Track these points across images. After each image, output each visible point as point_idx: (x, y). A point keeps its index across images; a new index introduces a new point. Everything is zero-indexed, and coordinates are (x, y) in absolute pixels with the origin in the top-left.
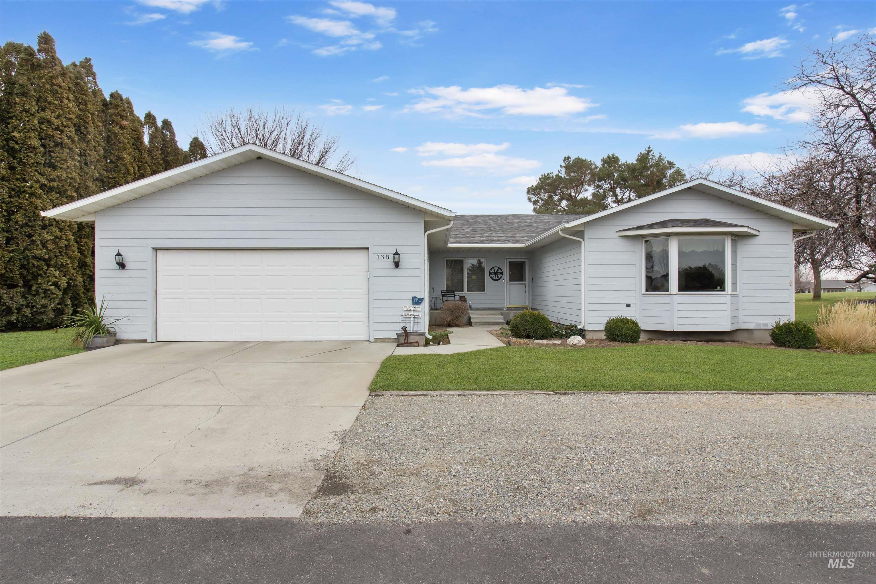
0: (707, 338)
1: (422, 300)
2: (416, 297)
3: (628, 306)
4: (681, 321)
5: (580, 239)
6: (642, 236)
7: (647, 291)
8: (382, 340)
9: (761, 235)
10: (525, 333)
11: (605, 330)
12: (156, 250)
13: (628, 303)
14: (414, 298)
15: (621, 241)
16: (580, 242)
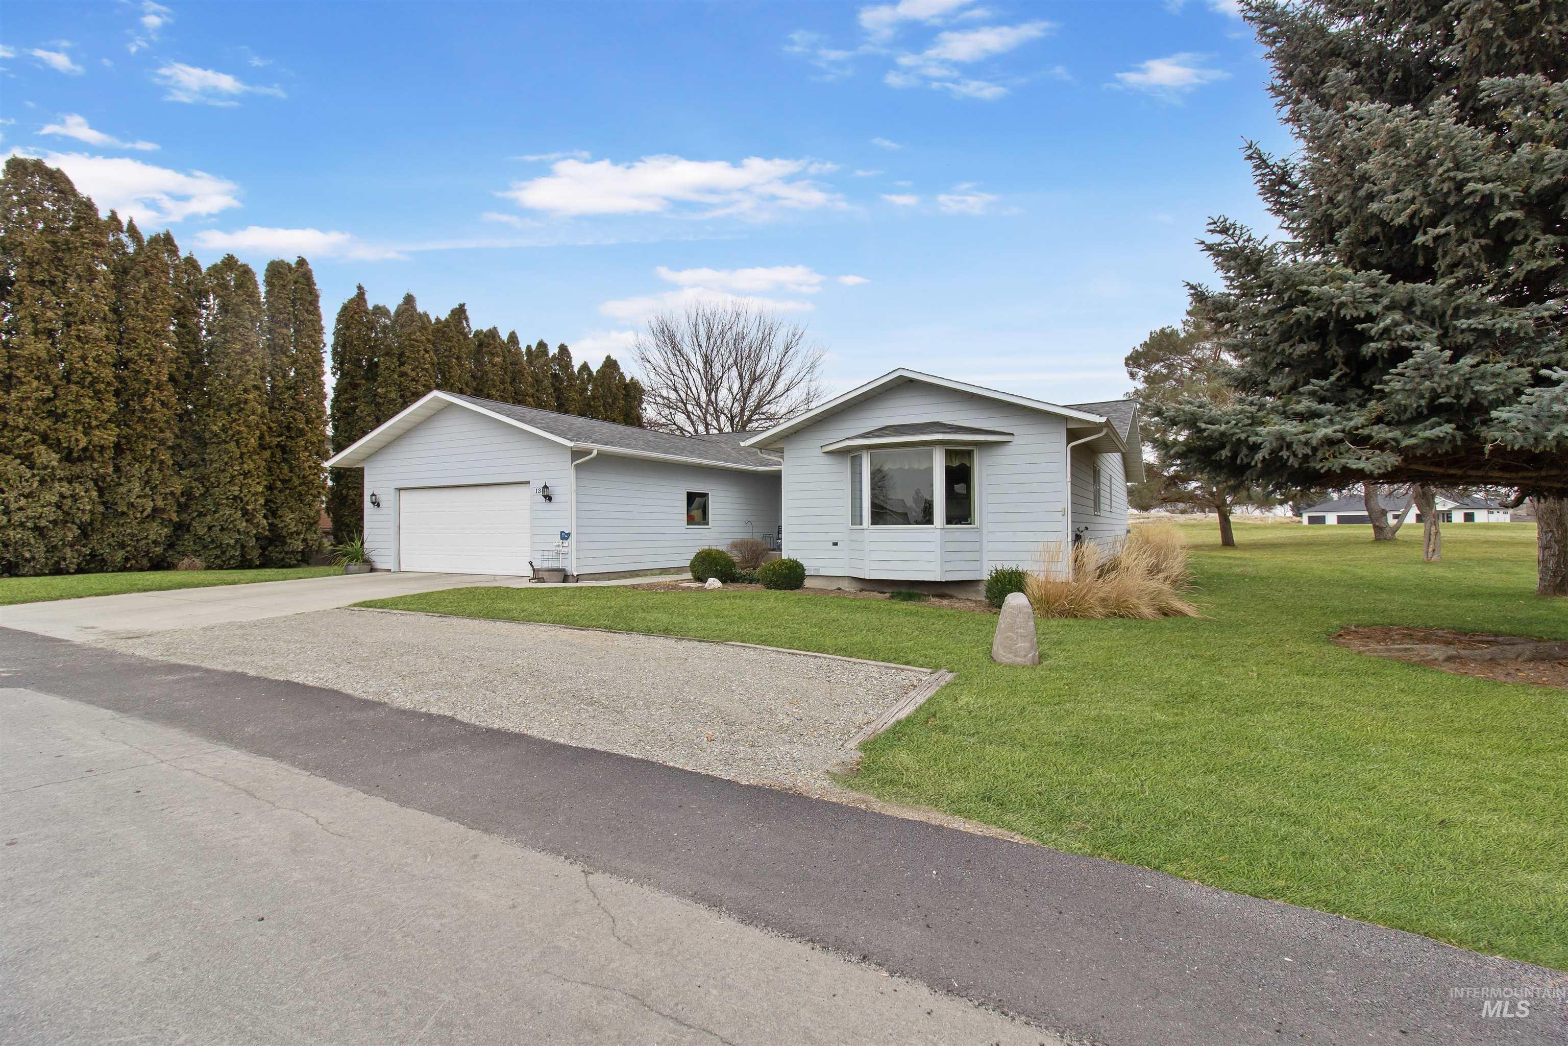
0: (939, 591)
1: (569, 534)
3: (835, 544)
4: (874, 565)
5: (779, 459)
9: (1015, 440)
12: (400, 489)
13: (835, 540)
14: (562, 532)
15: (827, 460)
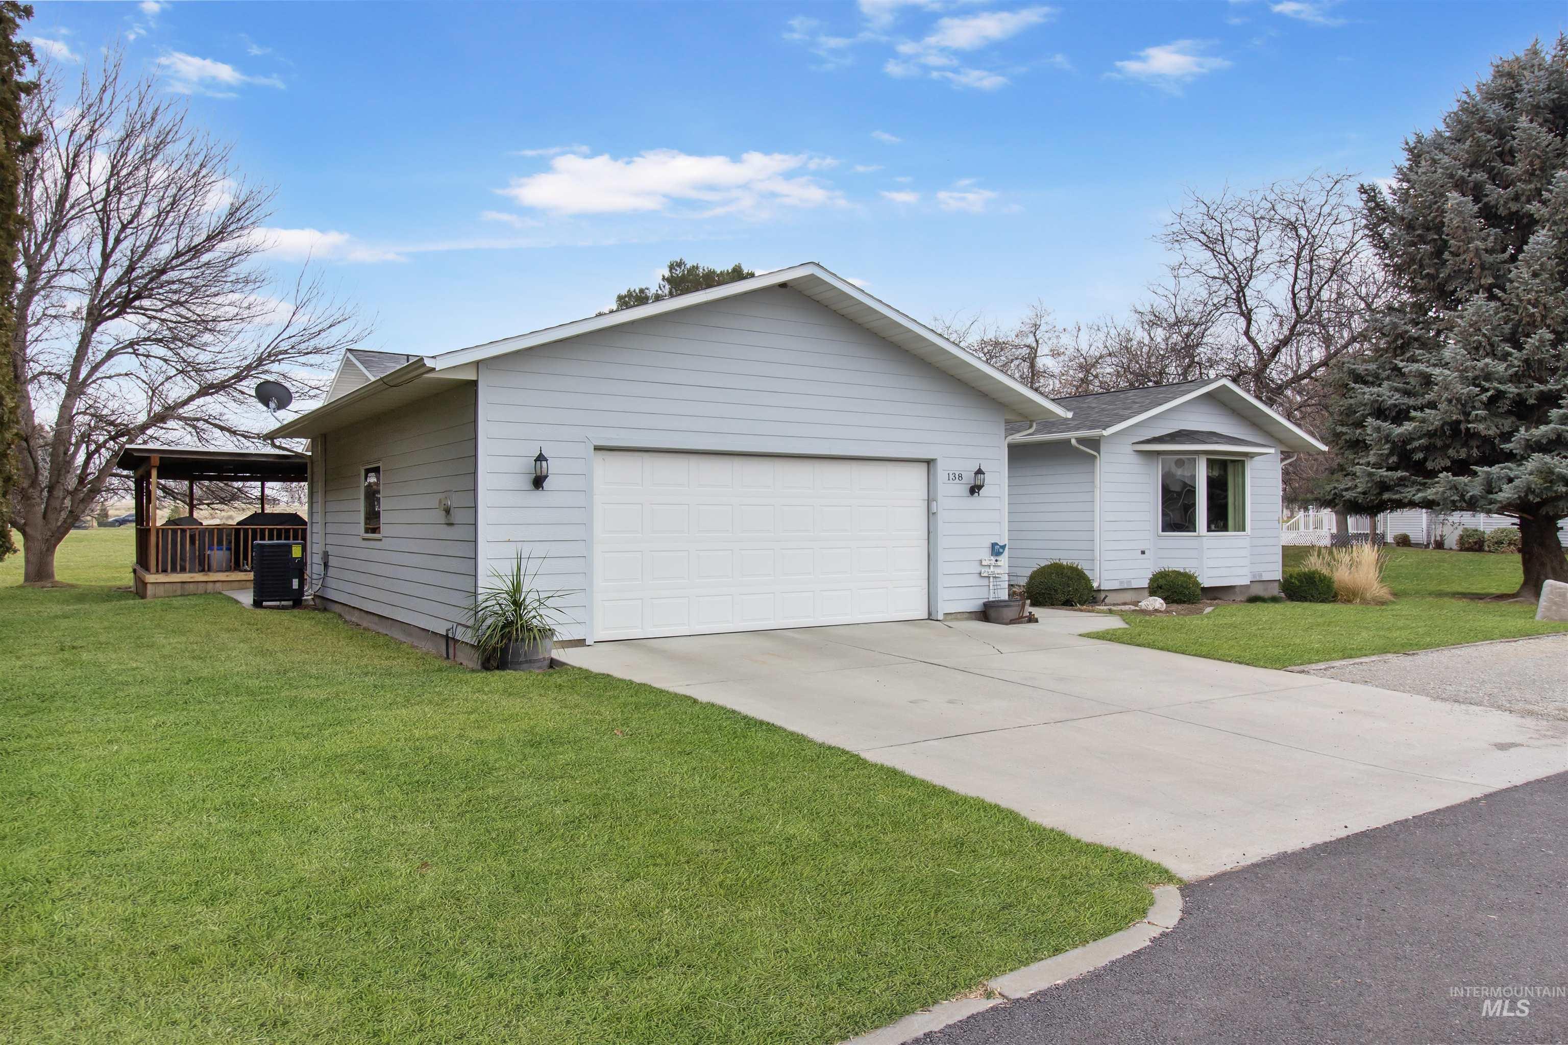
1: (1004, 547)
2: (997, 544)
3: (1143, 552)
4: (1211, 573)
5: (1095, 453)
6: (1158, 453)
7: (1163, 531)
8: (953, 616)
10: (1063, 599)
11: (1149, 587)
13: (1143, 548)
14: (994, 545)
15: (1135, 459)
16: (1095, 457)
